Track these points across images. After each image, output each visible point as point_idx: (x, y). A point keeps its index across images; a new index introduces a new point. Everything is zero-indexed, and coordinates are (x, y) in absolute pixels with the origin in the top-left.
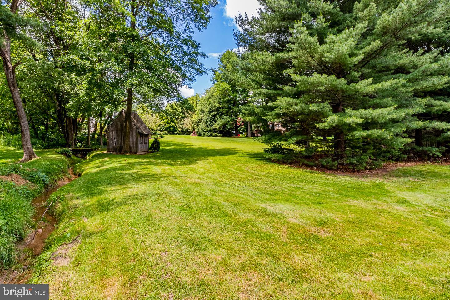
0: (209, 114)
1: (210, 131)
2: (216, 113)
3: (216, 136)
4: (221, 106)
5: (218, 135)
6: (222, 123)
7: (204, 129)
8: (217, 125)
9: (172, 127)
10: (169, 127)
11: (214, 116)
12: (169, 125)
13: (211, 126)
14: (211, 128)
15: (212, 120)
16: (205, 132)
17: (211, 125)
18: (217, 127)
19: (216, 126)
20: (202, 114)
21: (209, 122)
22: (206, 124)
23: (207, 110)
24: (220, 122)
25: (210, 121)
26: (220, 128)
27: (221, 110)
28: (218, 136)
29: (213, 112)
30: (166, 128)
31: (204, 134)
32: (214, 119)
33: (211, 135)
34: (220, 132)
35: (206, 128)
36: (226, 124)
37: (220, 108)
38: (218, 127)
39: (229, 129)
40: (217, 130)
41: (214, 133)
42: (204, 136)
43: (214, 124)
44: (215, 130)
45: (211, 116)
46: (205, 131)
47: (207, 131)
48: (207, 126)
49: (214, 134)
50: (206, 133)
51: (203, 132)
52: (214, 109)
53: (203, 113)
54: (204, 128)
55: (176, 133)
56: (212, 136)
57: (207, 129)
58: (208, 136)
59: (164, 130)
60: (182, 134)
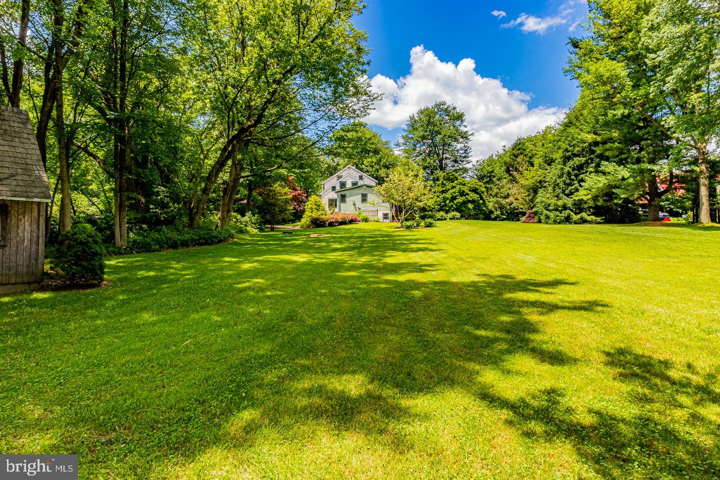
0: (564, 164)
1: (565, 207)
2: (583, 160)
3: (583, 221)
4: (599, 139)
5: (589, 218)
6: (600, 185)
7: (549, 205)
8: (585, 192)
9: (473, 202)
10: (464, 203)
11: (580, 168)
12: (463, 198)
13: (568, 195)
14: (569, 202)
15: (573, 180)
16: (550, 211)
17: (567, 192)
18: (585, 198)
19: (582, 194)
20: (548, 167)
21: (561, 185)
22: (554, 190)
23: (558, 156)
24: (594, 183)
25: (564, 182)
26: (595, 198)
27: (598, 150)
28: (590, 222)
29: (575, 159)
30: (456, 205)
31: (548, 217)
32: (576, 176)
33: (568, 220)
34: (598, 211)
35: (553, 201)
36: (616, 187)
37: (596, 144)
38: (589, 196)
39: (626, 201)
40: (586, 206)
41: (576, 214)
42: (547, 223)
43: (577, 190)
44: (579, 207)
45: (567, 169)
46: (551, 208)
47: (557, 210)
48: (557, 196)
49: (575, 217)
50: (552, 215)
51: (545, 212)
52: (577, 149)
53: (549, 165)
54: (549, 202)
55: (493, 216)
56: (570, 223)
57: (555, 205)
58: (559, 223)
59: (453, 211)
60: (508, 219)
